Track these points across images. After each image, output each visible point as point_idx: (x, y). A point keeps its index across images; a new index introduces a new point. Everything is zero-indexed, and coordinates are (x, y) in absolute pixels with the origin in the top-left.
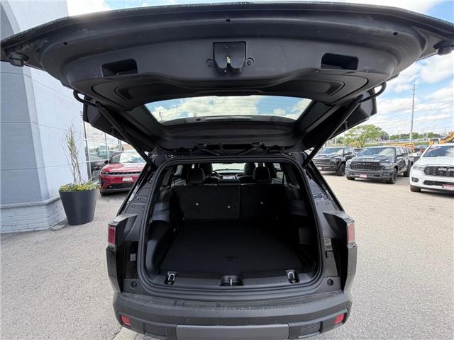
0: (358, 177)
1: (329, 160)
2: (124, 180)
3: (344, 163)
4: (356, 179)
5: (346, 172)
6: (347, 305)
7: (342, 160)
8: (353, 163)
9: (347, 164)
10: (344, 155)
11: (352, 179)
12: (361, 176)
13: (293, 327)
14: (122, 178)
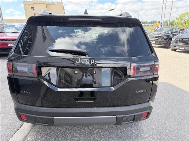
0: (179, 49)
1: (160, 37)
2: (9, 45)
3: (171, 39)
4: (177, 50)
5: (171, 45)
6: (150, 108)
7: (170, 37)
8: (177, 38)
9: (173, 39)
10: (172, 33)
11: (175, 50)
12: (181, 48)
13: (119, 118)
14: (7, 44)
